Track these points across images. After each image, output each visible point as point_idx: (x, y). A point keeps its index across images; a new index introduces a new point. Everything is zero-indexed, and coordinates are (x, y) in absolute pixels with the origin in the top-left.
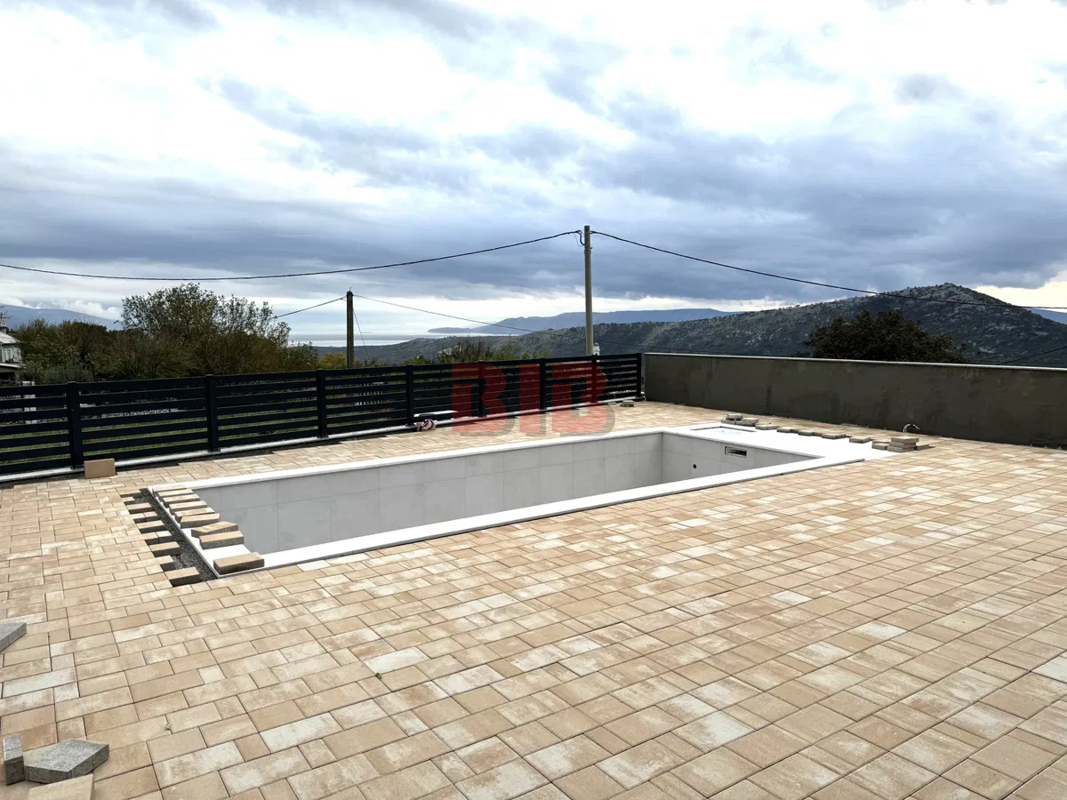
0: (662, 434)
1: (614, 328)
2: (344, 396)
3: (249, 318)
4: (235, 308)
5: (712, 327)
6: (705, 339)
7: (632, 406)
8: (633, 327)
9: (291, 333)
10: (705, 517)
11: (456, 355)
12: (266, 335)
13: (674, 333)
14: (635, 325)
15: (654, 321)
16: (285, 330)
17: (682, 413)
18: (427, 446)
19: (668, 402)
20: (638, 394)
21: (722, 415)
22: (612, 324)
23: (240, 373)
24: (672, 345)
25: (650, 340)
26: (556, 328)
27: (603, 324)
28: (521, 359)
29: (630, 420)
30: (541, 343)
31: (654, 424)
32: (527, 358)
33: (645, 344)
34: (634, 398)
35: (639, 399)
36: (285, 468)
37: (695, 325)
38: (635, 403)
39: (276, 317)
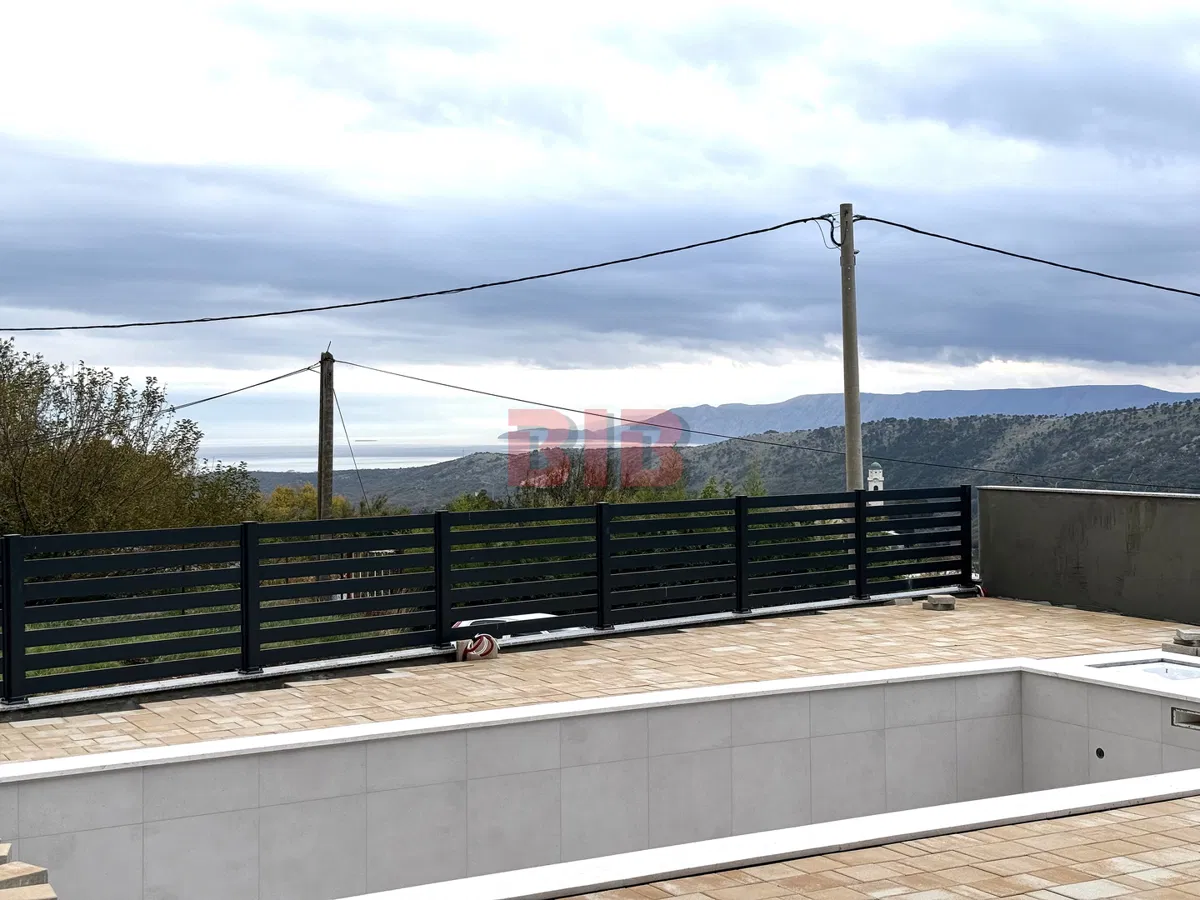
0: (1020, 674)
1: (916, 429)
2: (311, 579)
3: (117, 411)
4: (87, 390)
5: (1145, 427)
6: (1131, 454)
7: (949, 607)
8: (959, 428)
9: (202, 443)
10: (1119, 877)
11: (555, 490)
12: (150, 448)
13: (1056, 441)
14: (965, 422)
15: (1009, 412)
16: (191, 436)
17: (1071, 626)
18: (478, 693)
19: (1035, 599)
20: (964, 580)
21: (1166, 632)
22: (912, 420)
23: (93, 528)
24: (1049, 467)
25: (998, 457)
26: (783, 428)
27: (892, 421)
28: (699, 497)
29: (943, 641)
30: (749, 461)
31: (1002, 650)
32: (714, 496)
33: (990, 466)
34: (954, 588)
35: (969, 591)
36: (165, 742)
37: (1107, 422)
38: (958, 602)
39: (173, 410)
